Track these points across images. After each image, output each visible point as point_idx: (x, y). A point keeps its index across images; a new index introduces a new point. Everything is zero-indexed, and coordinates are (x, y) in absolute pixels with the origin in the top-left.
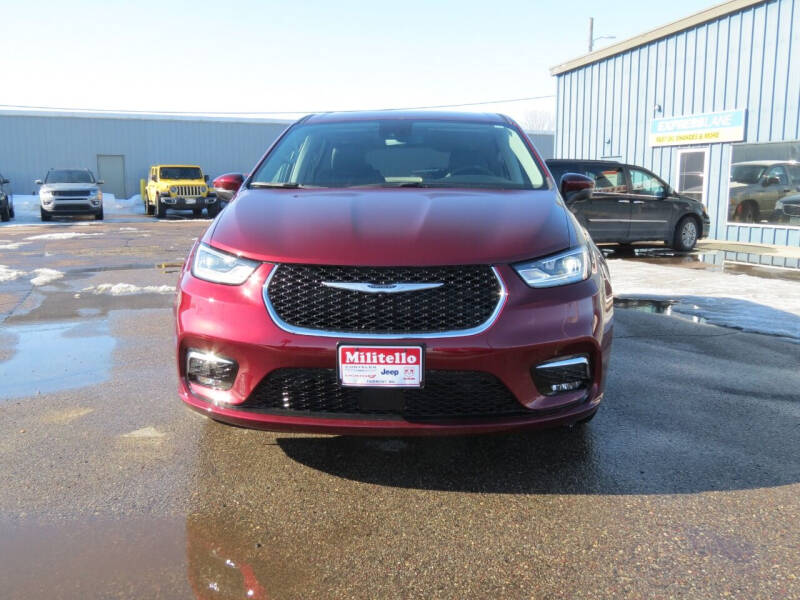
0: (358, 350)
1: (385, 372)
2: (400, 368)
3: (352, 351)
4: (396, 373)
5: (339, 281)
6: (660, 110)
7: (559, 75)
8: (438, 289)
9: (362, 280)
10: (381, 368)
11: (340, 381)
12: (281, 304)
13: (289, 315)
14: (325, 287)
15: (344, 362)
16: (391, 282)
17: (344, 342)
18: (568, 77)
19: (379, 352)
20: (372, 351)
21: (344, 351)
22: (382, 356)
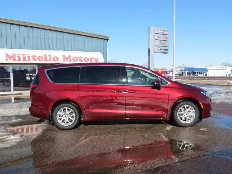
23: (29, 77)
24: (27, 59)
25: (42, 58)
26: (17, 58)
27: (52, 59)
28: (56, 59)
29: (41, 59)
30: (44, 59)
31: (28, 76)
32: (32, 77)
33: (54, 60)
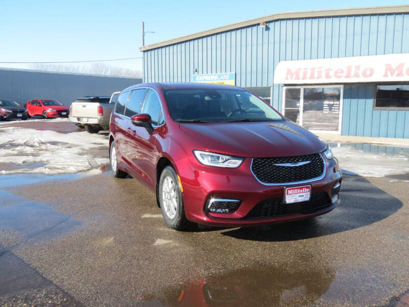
0: (292, 189)
1: (300, 196)
2: (304, 194)
3: (290, 190)
4: (303, 196)
5: (279, 163)
6: (196, 71)
7: (144, 51)
8: (310, 163)
9: (287, 162)
10: (298, 195)
11: (285, 202)
12: (259, 174)
13: (263, 179)
14: (275, 166)
15: (287, 194)
16: (296, 162)
17: (287, 186)
18: (149, 53)
19: (298, 189)
20: (296, 189)
21: (288, 190)
22: (299, 190)
23: (328, 108)
24: (316, 75)
25: (342, 72)
26: (301, 75)
27: (360, 74)
28: (368, 73)
29: (339, 75)
30: (344, 74)
31: (327, 105)
32: (333, 108)
33: (365, 75)
